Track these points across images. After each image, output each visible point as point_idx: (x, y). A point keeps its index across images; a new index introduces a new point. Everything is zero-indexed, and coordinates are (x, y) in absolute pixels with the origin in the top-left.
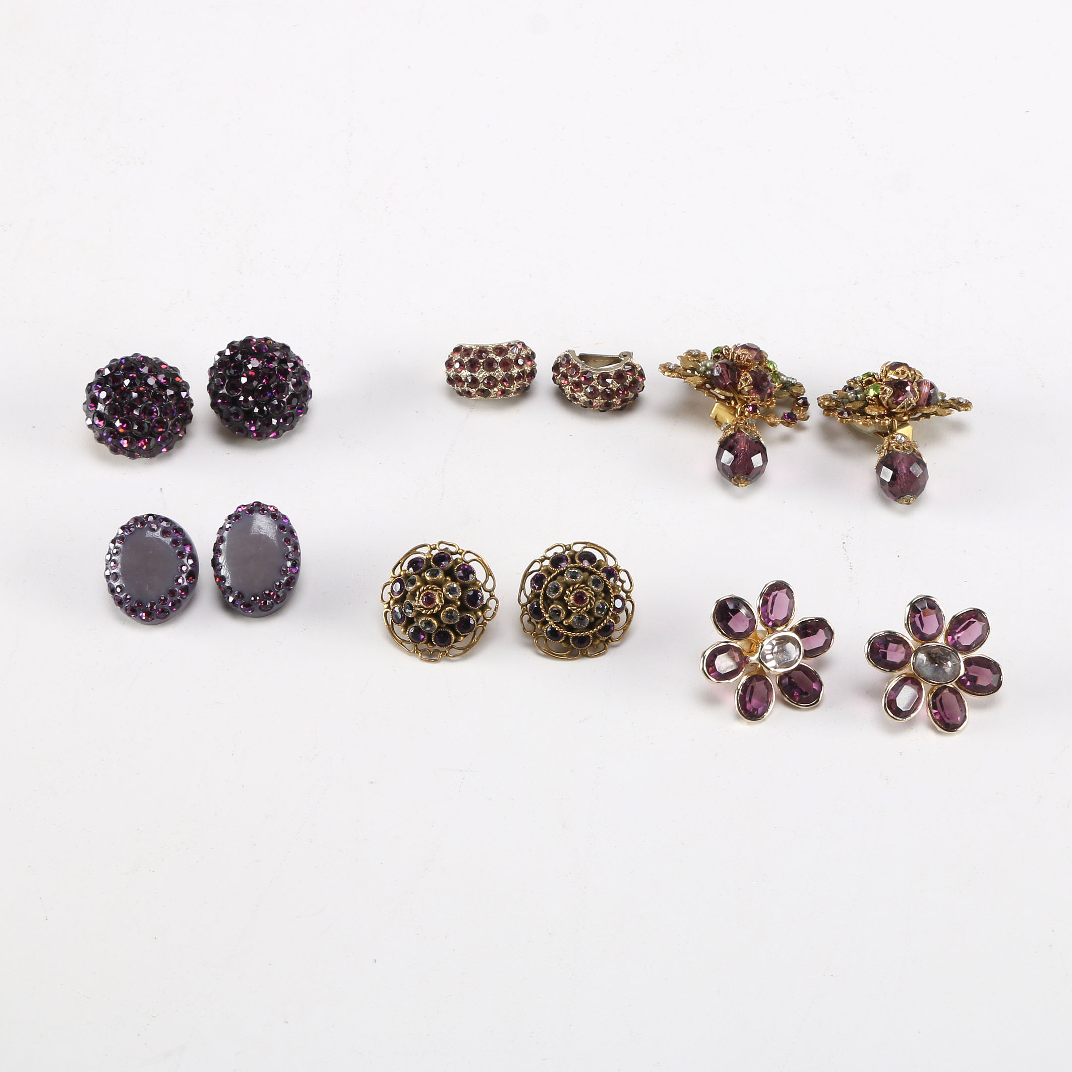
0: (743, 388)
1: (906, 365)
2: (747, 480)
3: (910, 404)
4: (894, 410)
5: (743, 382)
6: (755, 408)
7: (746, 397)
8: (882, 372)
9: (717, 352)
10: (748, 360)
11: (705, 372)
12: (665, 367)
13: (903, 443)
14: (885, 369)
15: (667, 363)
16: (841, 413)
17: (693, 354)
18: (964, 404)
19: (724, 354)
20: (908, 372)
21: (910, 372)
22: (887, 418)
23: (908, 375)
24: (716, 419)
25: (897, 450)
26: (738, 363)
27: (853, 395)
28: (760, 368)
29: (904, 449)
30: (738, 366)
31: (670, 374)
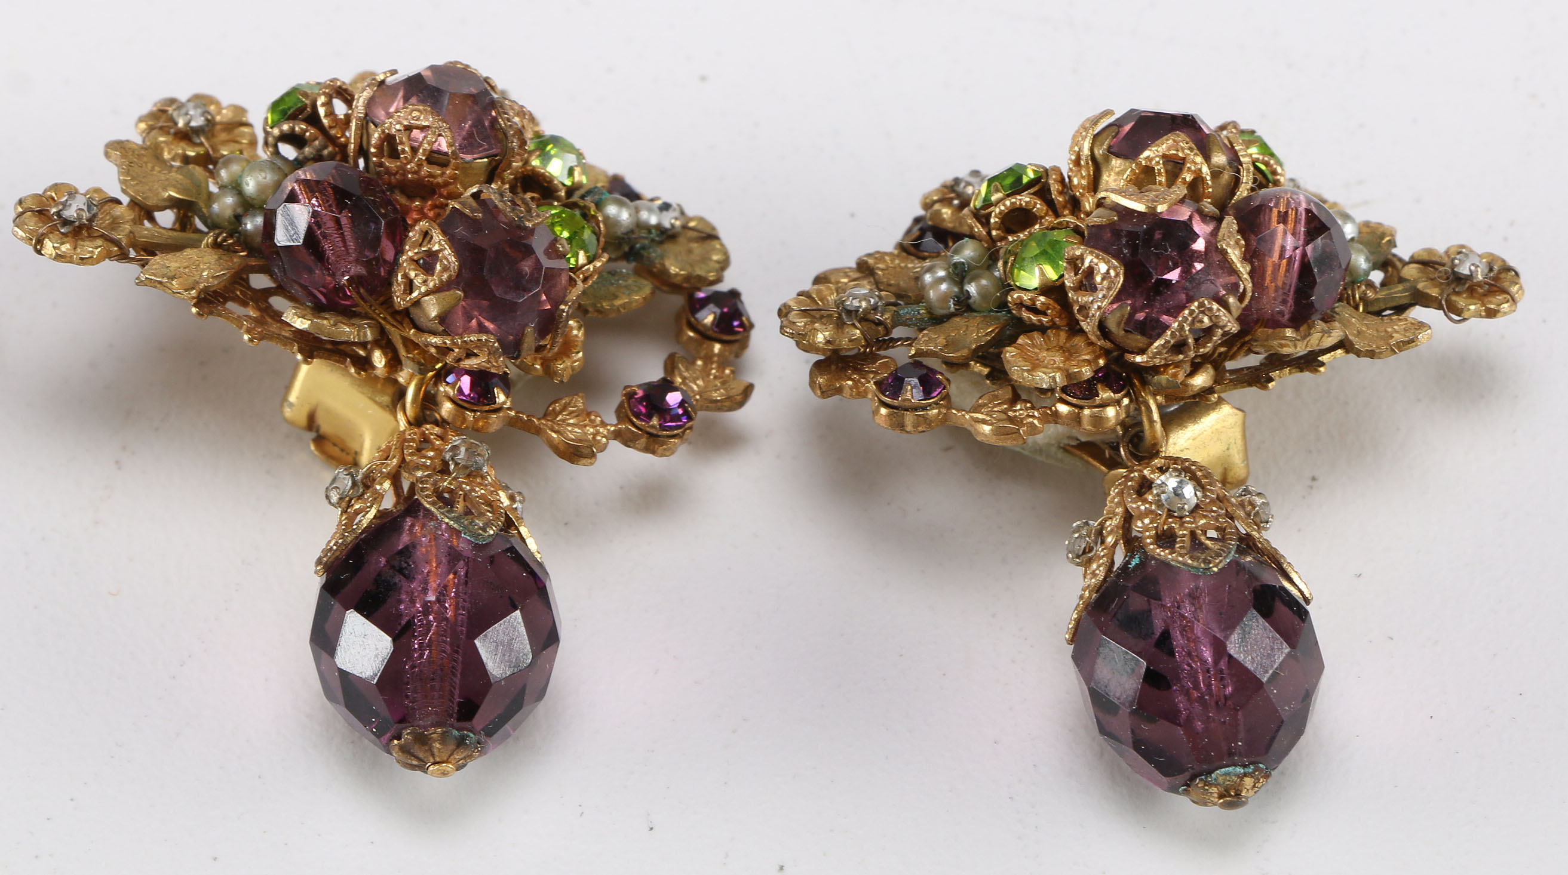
0: (417, 303)
1: (1186, 123)
2: (461, 743)
3: (1209, 332)
4: (1139, 359)
5: (412, 274)
6: (483, 381)
7: (434, 340)
8: (1077, 162)
9: (293, 117)
10: (435, 158)
11: (238, 219)
12: (42, 213)
13: (1192, 512)
14: (1086, 151)
15: (56, 187)
16: (892, 385)
17: (181, 124)
18: (1479, 284)
19: (325, 121)
20: (1199, 159)
21: (1207, 158)
22: (1105, 394)
23: (1198, 179)
24: (311, 422)
25: (1163, 553)
26: (388, 171)
27: (944, 287)
28: (492, 192)
29: (1196, 544)
30: (392, 188)
31: (66, 247)
